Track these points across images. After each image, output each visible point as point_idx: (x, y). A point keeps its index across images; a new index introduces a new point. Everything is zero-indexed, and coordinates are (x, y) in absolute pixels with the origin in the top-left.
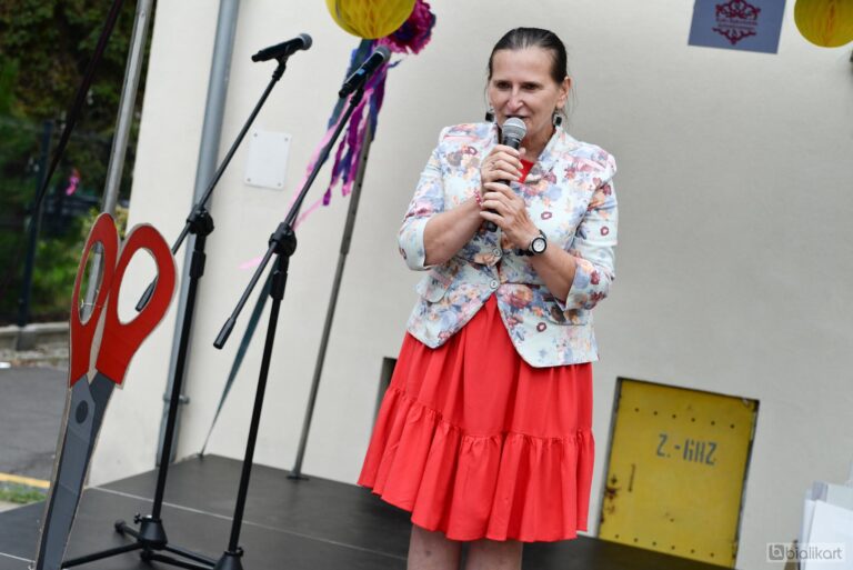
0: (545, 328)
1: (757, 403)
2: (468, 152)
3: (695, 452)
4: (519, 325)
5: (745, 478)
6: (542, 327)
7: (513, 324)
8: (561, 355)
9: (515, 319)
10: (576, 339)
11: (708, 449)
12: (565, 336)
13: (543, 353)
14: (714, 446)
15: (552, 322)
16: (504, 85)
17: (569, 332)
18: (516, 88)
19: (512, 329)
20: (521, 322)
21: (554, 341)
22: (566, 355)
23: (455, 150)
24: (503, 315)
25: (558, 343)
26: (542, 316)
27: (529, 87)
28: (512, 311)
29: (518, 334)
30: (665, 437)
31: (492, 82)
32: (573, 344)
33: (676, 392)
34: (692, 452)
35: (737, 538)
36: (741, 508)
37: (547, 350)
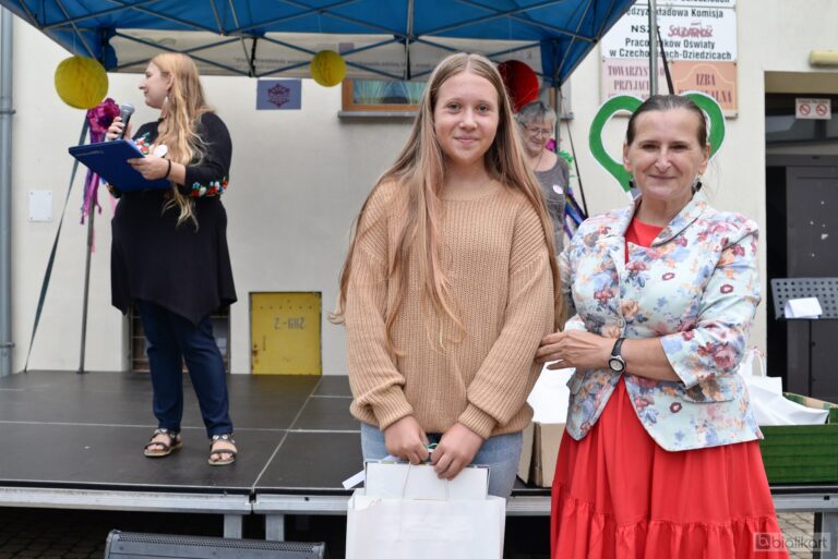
0: (680, 408)
1: (320, 293)
2: (605, 232)
3: (293, 324)
4: (650, 406)
5: (320, 332)
6: (676, 408)
7: (643, 406)
8: (703, 436)
9: (645, 400)
10: (721, 418)
11: (300, 321)
12: (705, 415)
13: (679, 436)
14: (303, 319)
15: (687, 401)
16: (651, 146)
17: (710, 412)
18: (664, 149)
19: (643, 410)
20: (652, 404)
21: (692, 422)
22: (708, 437)
23: (592, 232)
24: (632, 398)
25: (697, 423)
26: (676, 396)
27: (678, 146)
28: (642, 391)
29: (648, 416)
30: (278, 319)
31: (635, 144)
32: (716, 424)
33: (278, 296)
34: (292, 324)
35: (321, 363)
36: (321, 348)
37: (684, 432)
